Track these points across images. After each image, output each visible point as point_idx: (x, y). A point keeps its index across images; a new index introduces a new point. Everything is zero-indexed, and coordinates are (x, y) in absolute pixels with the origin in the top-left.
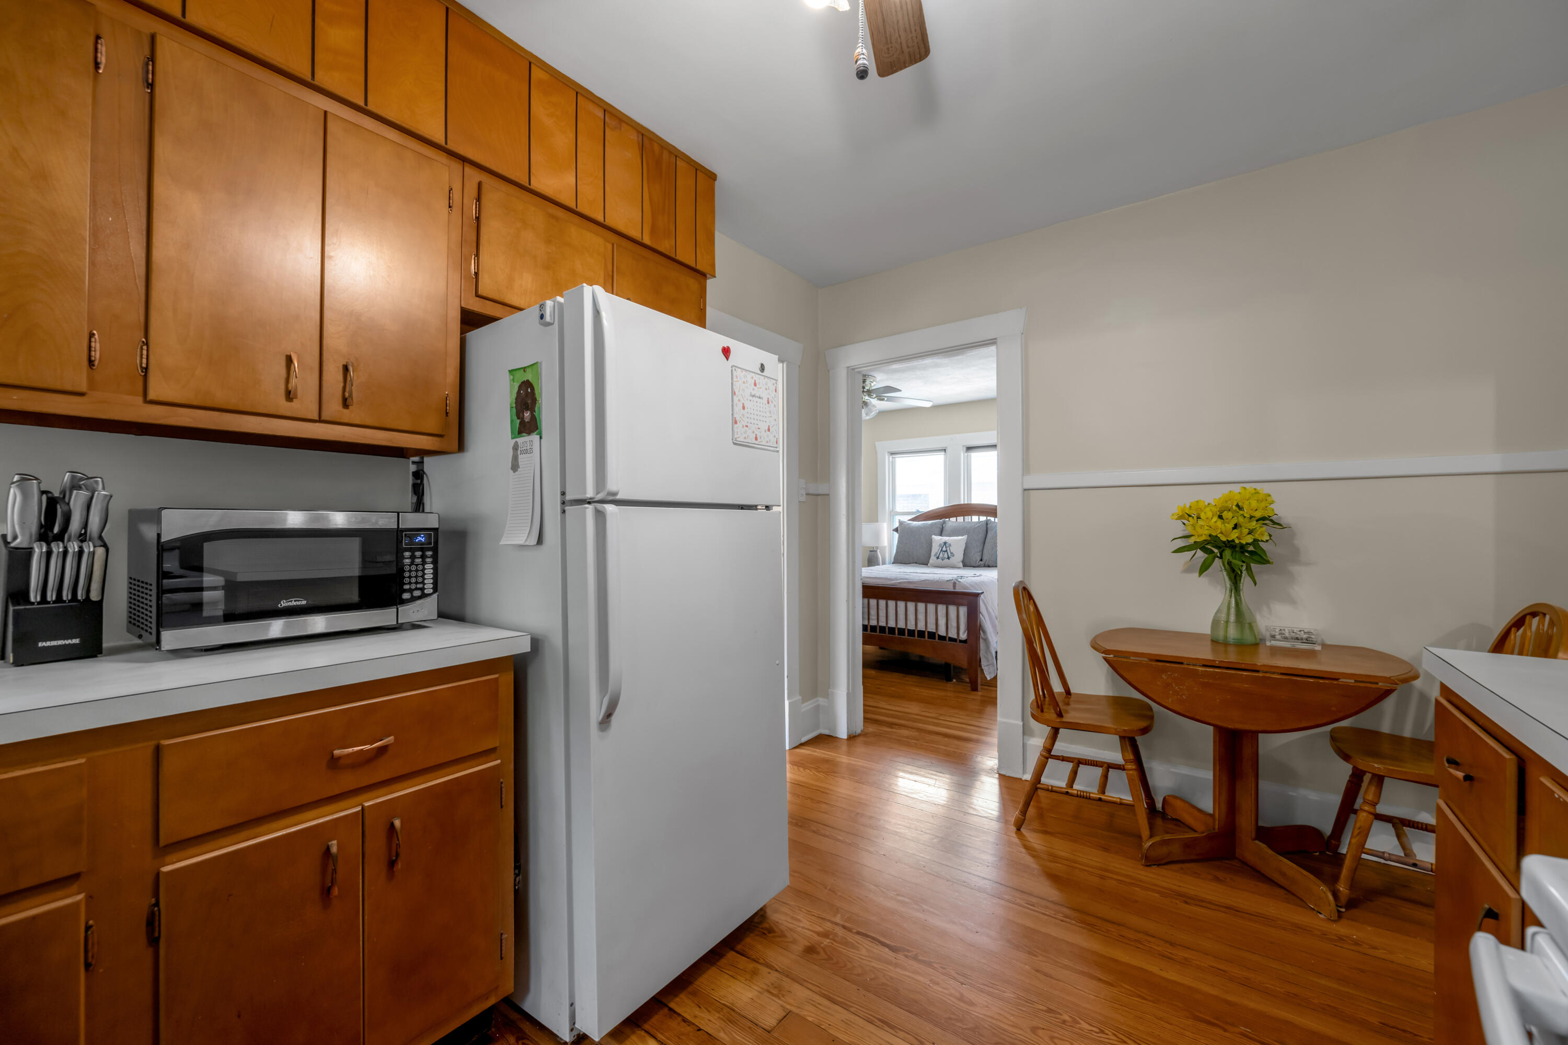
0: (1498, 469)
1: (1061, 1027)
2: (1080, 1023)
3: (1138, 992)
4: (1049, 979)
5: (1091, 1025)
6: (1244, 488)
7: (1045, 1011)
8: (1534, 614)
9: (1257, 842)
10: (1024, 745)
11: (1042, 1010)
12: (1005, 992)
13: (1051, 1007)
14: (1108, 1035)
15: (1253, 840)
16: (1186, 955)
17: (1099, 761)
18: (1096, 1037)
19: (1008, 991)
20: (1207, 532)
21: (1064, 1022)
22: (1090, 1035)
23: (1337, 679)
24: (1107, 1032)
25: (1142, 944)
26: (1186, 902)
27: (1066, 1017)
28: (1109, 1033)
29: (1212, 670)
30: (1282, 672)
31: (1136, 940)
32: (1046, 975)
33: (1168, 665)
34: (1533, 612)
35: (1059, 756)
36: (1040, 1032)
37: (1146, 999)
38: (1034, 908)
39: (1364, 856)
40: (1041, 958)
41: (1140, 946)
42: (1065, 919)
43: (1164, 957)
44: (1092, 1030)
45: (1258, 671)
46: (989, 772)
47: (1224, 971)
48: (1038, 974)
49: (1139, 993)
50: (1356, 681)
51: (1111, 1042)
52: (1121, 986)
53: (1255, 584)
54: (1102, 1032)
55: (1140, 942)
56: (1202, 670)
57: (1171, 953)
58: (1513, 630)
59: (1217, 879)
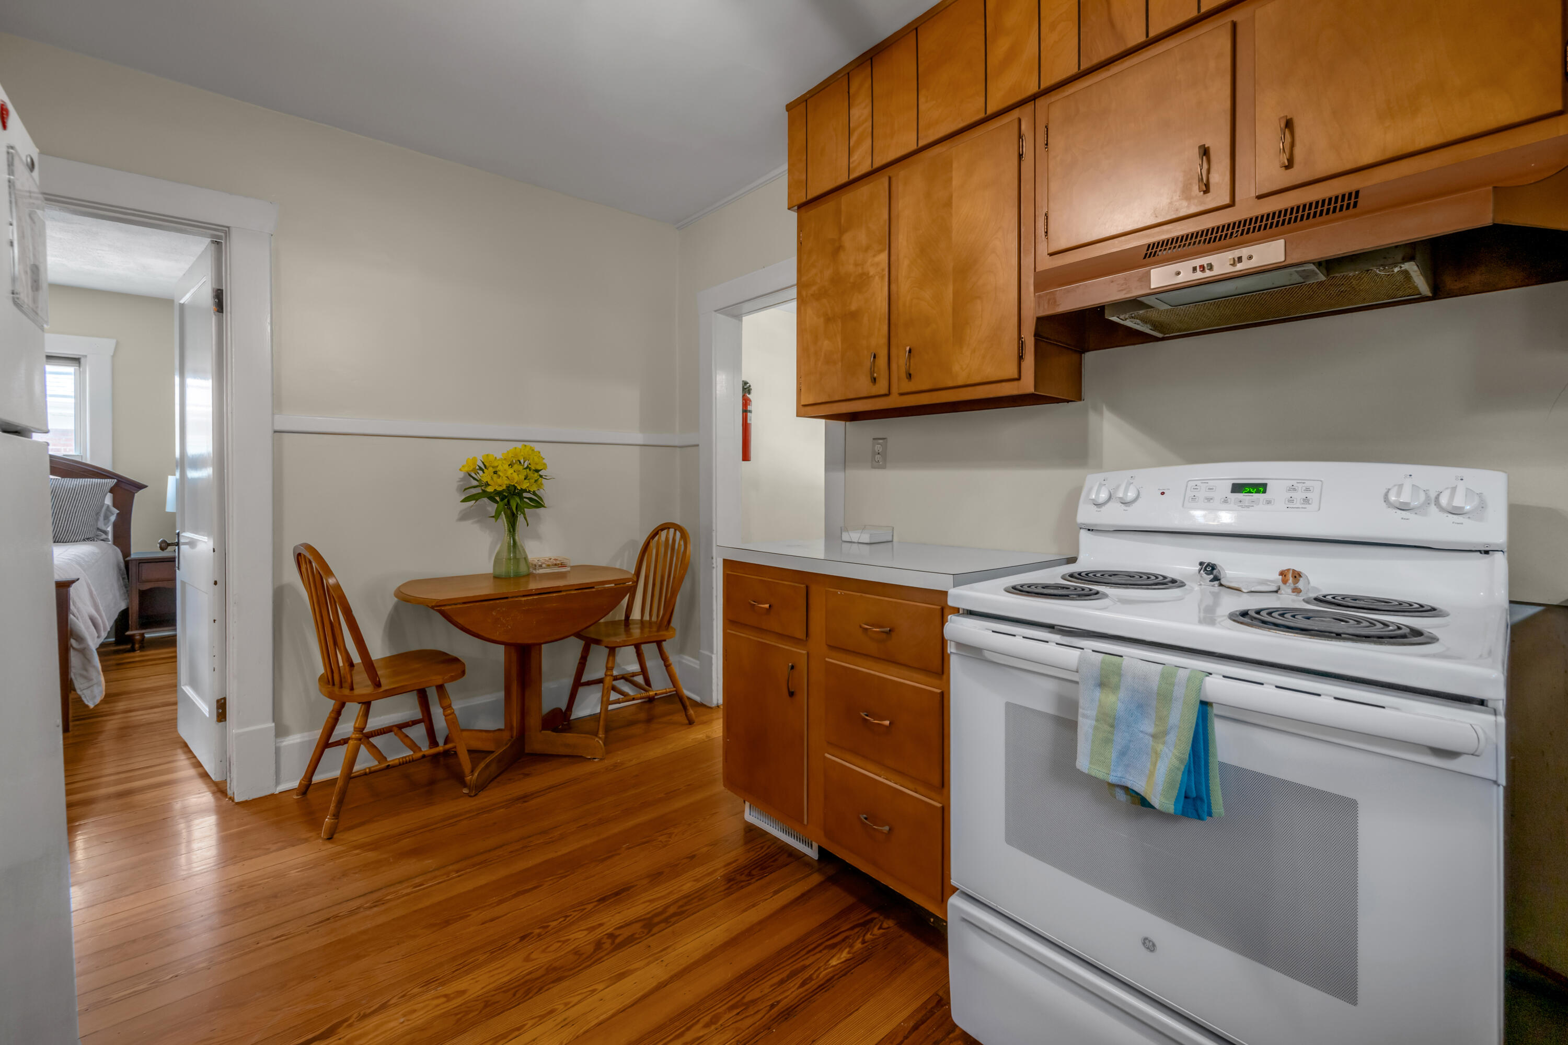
0: (642, 443)
1: (541, 939)
2: (549, 926)
3: (558, 876)
4: (497, 920)
5: (557, 920)
6: (525, 446)
7: (520, 941)
8: (662, 530)
9: (543, 732)
10: (278, 751)
11: (518, 943)
12: (478, 960)
13: (521, 935)
14: (571, 915)
15: (541, 731)
16: (559, 833)
17: (386, 728)
18: (566, 924)
19: (479, 956)
20: (507, 482)
21: (539, 935)
22: (562, 926)
23: (593, 588)
24: (569, 914)
25: (529, 846)
26: (525, 802)
27: (538, 931)
28: (572, 913)
29: (531, 598)
30: (577, 588)
31: (523, 848)
32: (492, 920)
33: (498, 601)
34: (665, 527)
35: (339, 741)
36: (533, 956)
37: (566, 876)
38: (424, 886)
39: (611, 707)
40: (474, 914)
41: (529, 849)
42: (459, 874)
43: (550, 843)
44: (560, 922)
45: (560, 591)
46: (202, 812)
47: (586, 825)
48: (487, 925)
49: (560, 876)
50: (615, 585)
51: (578, 916)
52: (547, 881)
53: (528, 525)
54: (567, 916)
55: (526, 847)
56: (524, 600)
57: (551, 838)
58: (651, 540)
59: (527, 775)
